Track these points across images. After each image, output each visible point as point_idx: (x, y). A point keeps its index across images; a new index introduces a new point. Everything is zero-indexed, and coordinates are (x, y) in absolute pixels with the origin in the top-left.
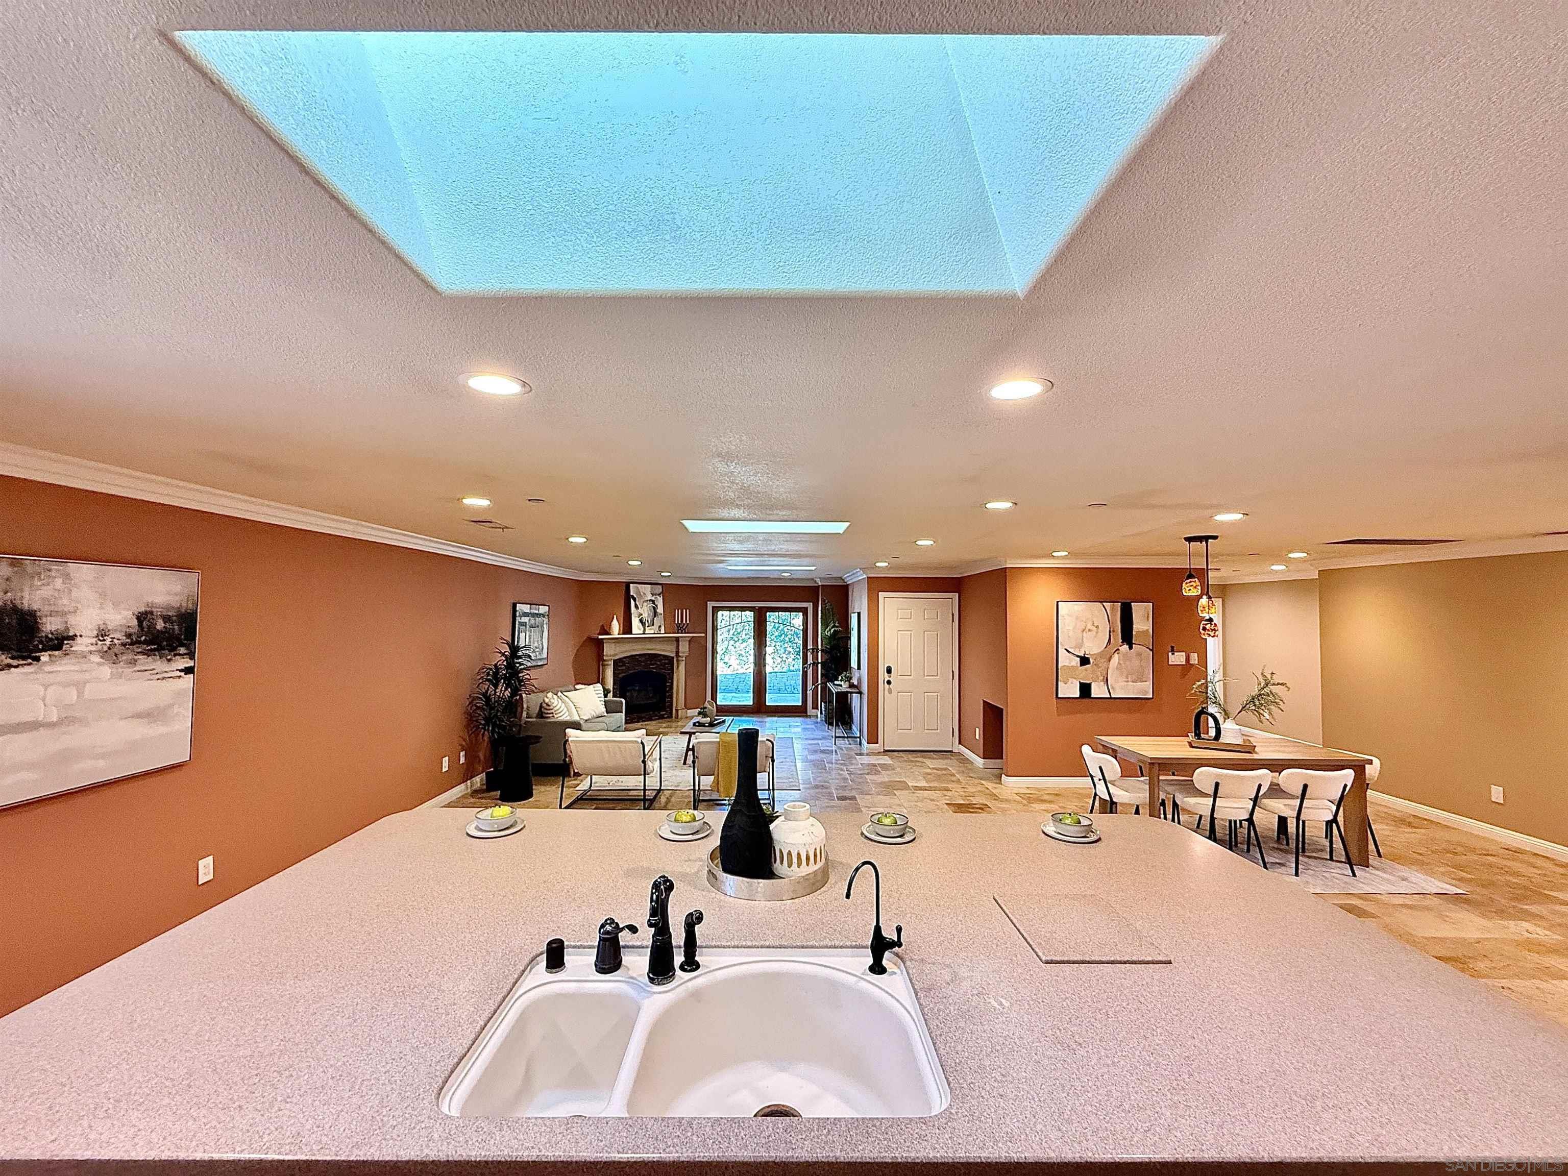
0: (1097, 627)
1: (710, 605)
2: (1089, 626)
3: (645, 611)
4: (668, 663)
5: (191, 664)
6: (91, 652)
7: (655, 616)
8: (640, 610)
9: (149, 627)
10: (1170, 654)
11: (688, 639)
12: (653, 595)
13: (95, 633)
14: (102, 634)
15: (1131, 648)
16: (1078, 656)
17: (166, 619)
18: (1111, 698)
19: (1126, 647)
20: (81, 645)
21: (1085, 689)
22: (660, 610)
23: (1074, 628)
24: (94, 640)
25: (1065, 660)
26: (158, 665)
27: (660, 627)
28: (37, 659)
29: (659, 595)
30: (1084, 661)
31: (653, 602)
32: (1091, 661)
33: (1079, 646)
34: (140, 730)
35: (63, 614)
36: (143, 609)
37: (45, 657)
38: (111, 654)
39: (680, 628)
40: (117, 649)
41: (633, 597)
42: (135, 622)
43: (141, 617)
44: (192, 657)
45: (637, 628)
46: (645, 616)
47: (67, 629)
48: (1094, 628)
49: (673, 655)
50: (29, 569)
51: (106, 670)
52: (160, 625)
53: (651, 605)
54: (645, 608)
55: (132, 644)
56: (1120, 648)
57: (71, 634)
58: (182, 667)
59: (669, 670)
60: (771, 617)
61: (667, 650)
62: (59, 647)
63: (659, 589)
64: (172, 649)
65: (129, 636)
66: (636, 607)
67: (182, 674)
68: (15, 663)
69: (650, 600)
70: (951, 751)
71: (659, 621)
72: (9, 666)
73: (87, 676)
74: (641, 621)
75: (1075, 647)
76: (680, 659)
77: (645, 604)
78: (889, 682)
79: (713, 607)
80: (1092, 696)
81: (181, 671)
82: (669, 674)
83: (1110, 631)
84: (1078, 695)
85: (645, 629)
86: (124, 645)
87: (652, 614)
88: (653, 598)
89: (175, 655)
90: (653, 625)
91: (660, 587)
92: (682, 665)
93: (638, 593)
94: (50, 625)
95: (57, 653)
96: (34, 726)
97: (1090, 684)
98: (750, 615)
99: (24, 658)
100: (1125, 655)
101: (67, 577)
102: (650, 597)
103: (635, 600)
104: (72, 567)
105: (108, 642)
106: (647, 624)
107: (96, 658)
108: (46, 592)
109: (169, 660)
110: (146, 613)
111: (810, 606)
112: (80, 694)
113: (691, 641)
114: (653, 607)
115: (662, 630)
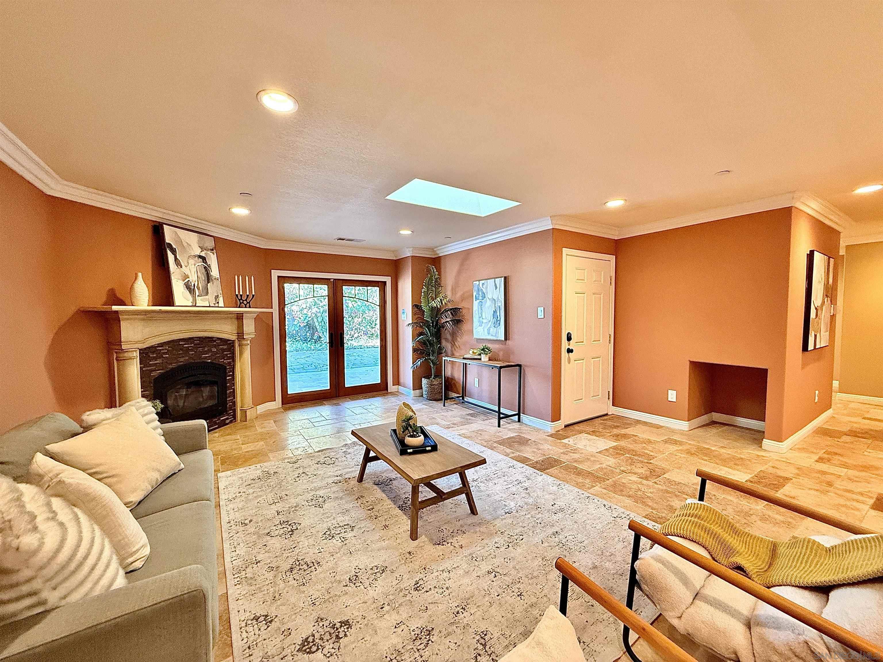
1: (275, 274)
3: (194, 272)
7: (208, 282)
8: (184, 270)
11: (252, 316)
12: (202, 249)
16: (816, 308)
21: (815, 341)
22: (215, 272)
23: (817, 279)
25: (812, 312)
27: (217, 297)
29: (211, 250)
30: (817, 313)
31: (204, 259)
39: (243, 300)
41: (170, 245)
45: (181, 297)
46: (193, 278)
48: (821, 280)
49: (233, 337)
53: (200, 262)
54: (194, 270)
56: (825, 301)
59: (229, 358)
60: (348, 292)
63: (210, 243)
66: (178, 262)
69: (200, 257)
70: (608, 414)
71: (214, 288)
74: (189, 287)
75: (816, 299)
76: (244, 342)
77: (191, 261)
78: (570, 351)
79: (278, 277)
82: (229, 363)
83: (824, 284)
85: (195, 300)
87: (203, 277)
88: (203, 254)
90: (207, 293)
91: (212, 239)
92: (246, 351)
93: (180, 242)
97: (816, 336)
98: (323, 290)
102: (197, 251)
103: (173, 251)
106: (197, 294)
111: (388, 280)
113: (258, 319)
114: (205, 267)
115: (221, 304)
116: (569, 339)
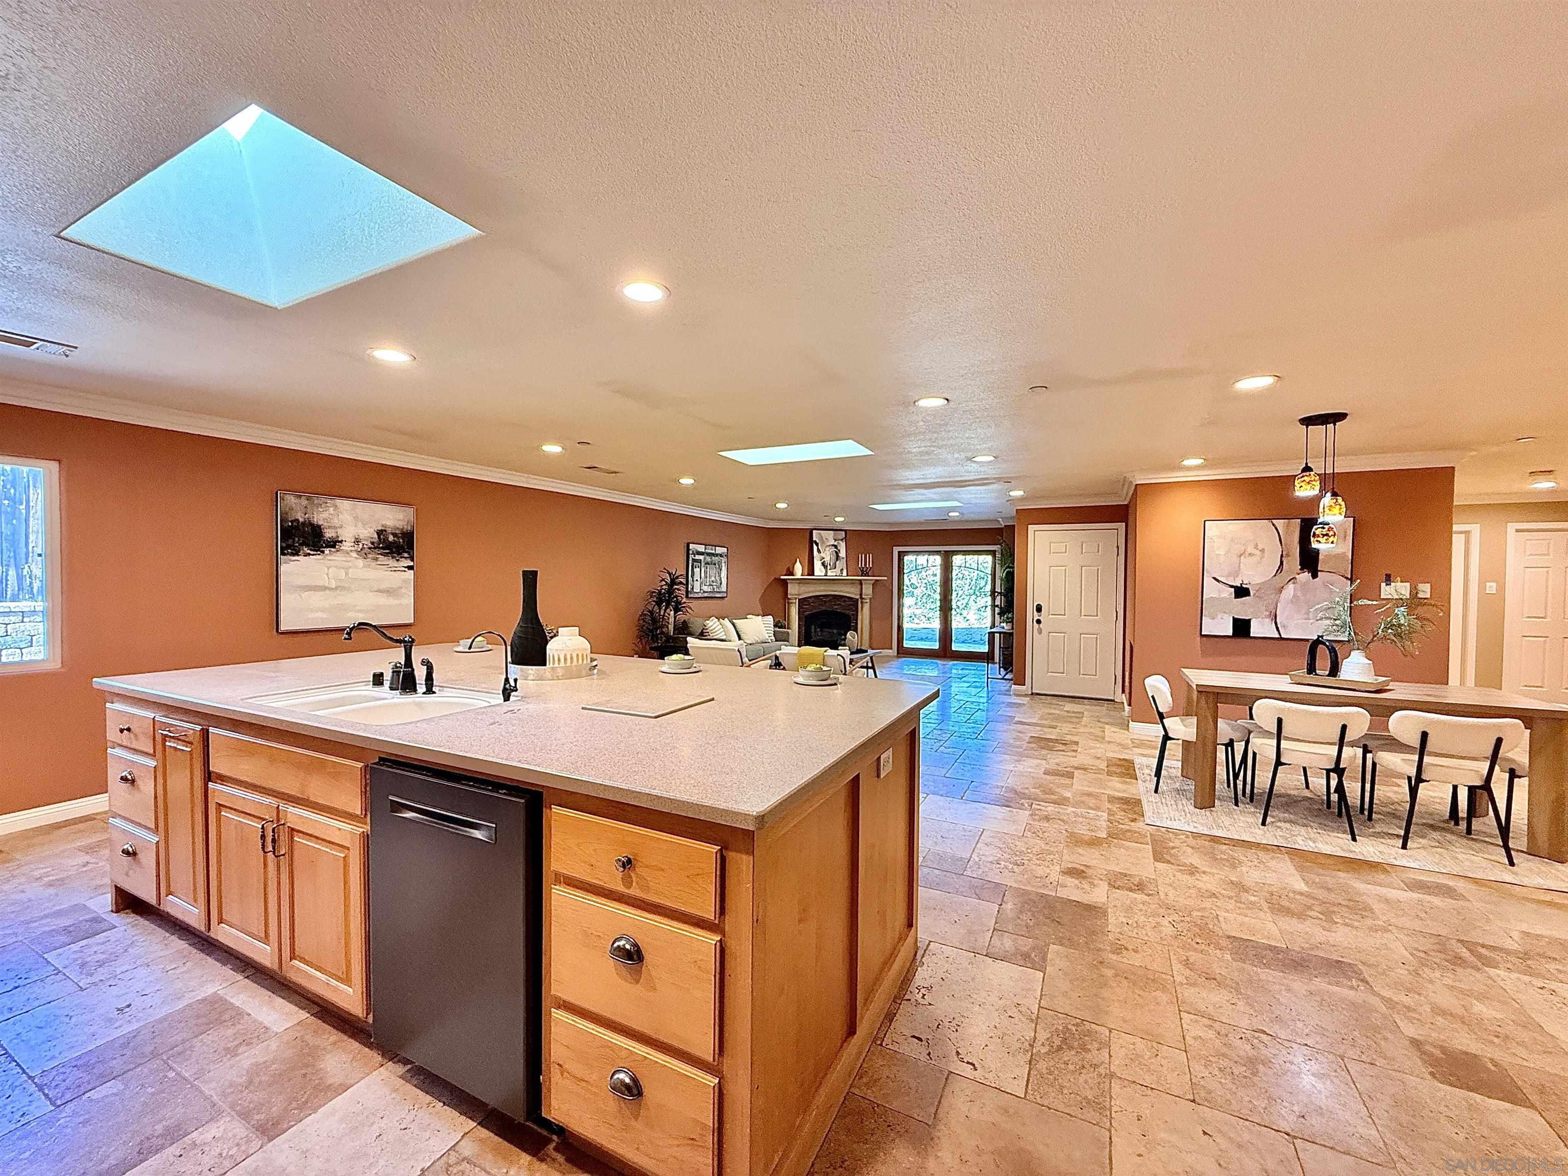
0: (1263, 551)
1: (896, 550)
2: (1250, 549)
3: (828, 555)
4: (853, 604)
5: (411, 564)
6: (351, 551)
7: (837, 560)
8: (822, 555)
9: (384, 539)
10: (1383, 585)
11: (872, 582)
12: (835, 540)
13: (353, 540)
14: (357, 541)
15: (1315, 576)
16: (1231, 586)
17: (395, 535)
18: (1281, 639)
19: (1307, 575)
20: (346, 546)
21: (1241, 627)
22: (843, 554)
23: (1228, 551)
24: (353, 544)
25: (1211, 590)
26: (392, 562)
27: (842, 570)
28: (323, 552)
29: (842, 540)
30: (1241, 592)
31: (836, 547)
32: (1252, 594)
33: (1236, 574)
34: (383, 600)
35: (335, 528)
36: (380, 528)
37: (327, 551)
38: (363, 553)
39: (864, 573)
40: (367, 550)
41: (815, 542)
42: (376, 536)
43: (379, 533)
44: (412, 560)
45: (819, 571)
46: (827, 559)
47: (338, 537)
48: (1258, 552)
49: (858, 597)
50: (316, 502)
51: (361, 562)
52: (391, 538)
53: (833, 549)
54: (828, 553)
55: (375, 548)
56: (1297, 577)
57: (340, 539)
58: (406, 565)
59: (853, 611)
60: (957, 560)
61: (851, 592)
62: (334, 546)
64: (399, 554)
65: (373, 543)
66: (819, 551)
67: (406, 569)
68: (312, 553)
69: (833, 545)
70: (1113, 701)
71: (841, 564)
72: (309, 554)
73: (350, 564)
74: (823, 564)
75: (1229, 575)
76: (864, 601)
77: (828, 549)
78: (1039, 622)
79: (899, 552)
80: (1251, 635)
81: (405, 567)
82: (853, 615)
83: (1282, 556)
84: (1230, 633)
85: (826, 572)
86: (370, 548)
87: (834, 558)
88: (836, 543)
89: (401, 557)
90: (835, 568)
91: (843, 532)
92: (867, 607)
93: (821, 538)
94: (329, 534)
95: (333, 549)
96: (325, 588)
97: (1249, 621)
98: (937, 560)
99: (317, 551)
100: (1306, 584)
101: (336, 507)
102: (832, 542)
103: (817, 544)
104: (338, 502)
105: (361, 546)
106: (829, 568)
107: (354, 555)
108: (325, 515)
109: (398, 560)
110: (382, 531)
112: (347, 574)
113: (875, 584)
114: (836, 552)
115: (845, 573)
116: (1039, 609)
